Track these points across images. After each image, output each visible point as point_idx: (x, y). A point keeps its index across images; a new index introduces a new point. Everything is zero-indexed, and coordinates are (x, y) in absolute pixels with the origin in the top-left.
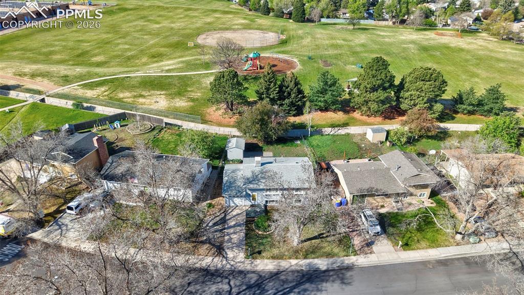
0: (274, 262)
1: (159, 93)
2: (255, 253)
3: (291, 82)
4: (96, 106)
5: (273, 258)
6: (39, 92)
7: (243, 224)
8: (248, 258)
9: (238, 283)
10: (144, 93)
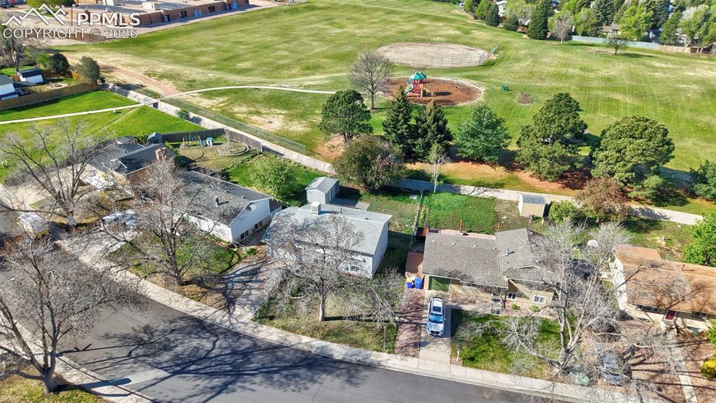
0: (282, 333)
1: (279, 111)
2: (266, 317)
3: (429, 115)
4: (203, 118)
5: (284, 328)
6: (155, 95)
8: (254, 321)
9: (225, 344)
10: (263, 110)
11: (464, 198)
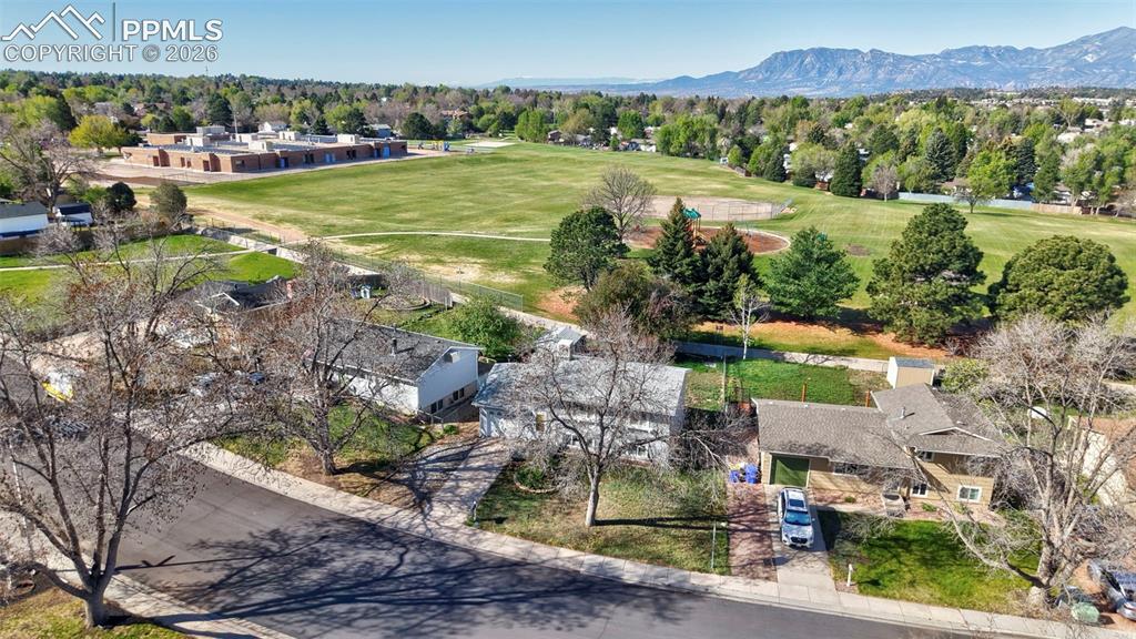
0: (521, 544)
1: (473, 260)
2: (490, 520)
3: (725, 244)
5: (524, 536)
6: (272, 240)
7: (497, 469)
8: (470, 525)
9: (420, 558)
10: (446, 258)
11: (796, 367)
